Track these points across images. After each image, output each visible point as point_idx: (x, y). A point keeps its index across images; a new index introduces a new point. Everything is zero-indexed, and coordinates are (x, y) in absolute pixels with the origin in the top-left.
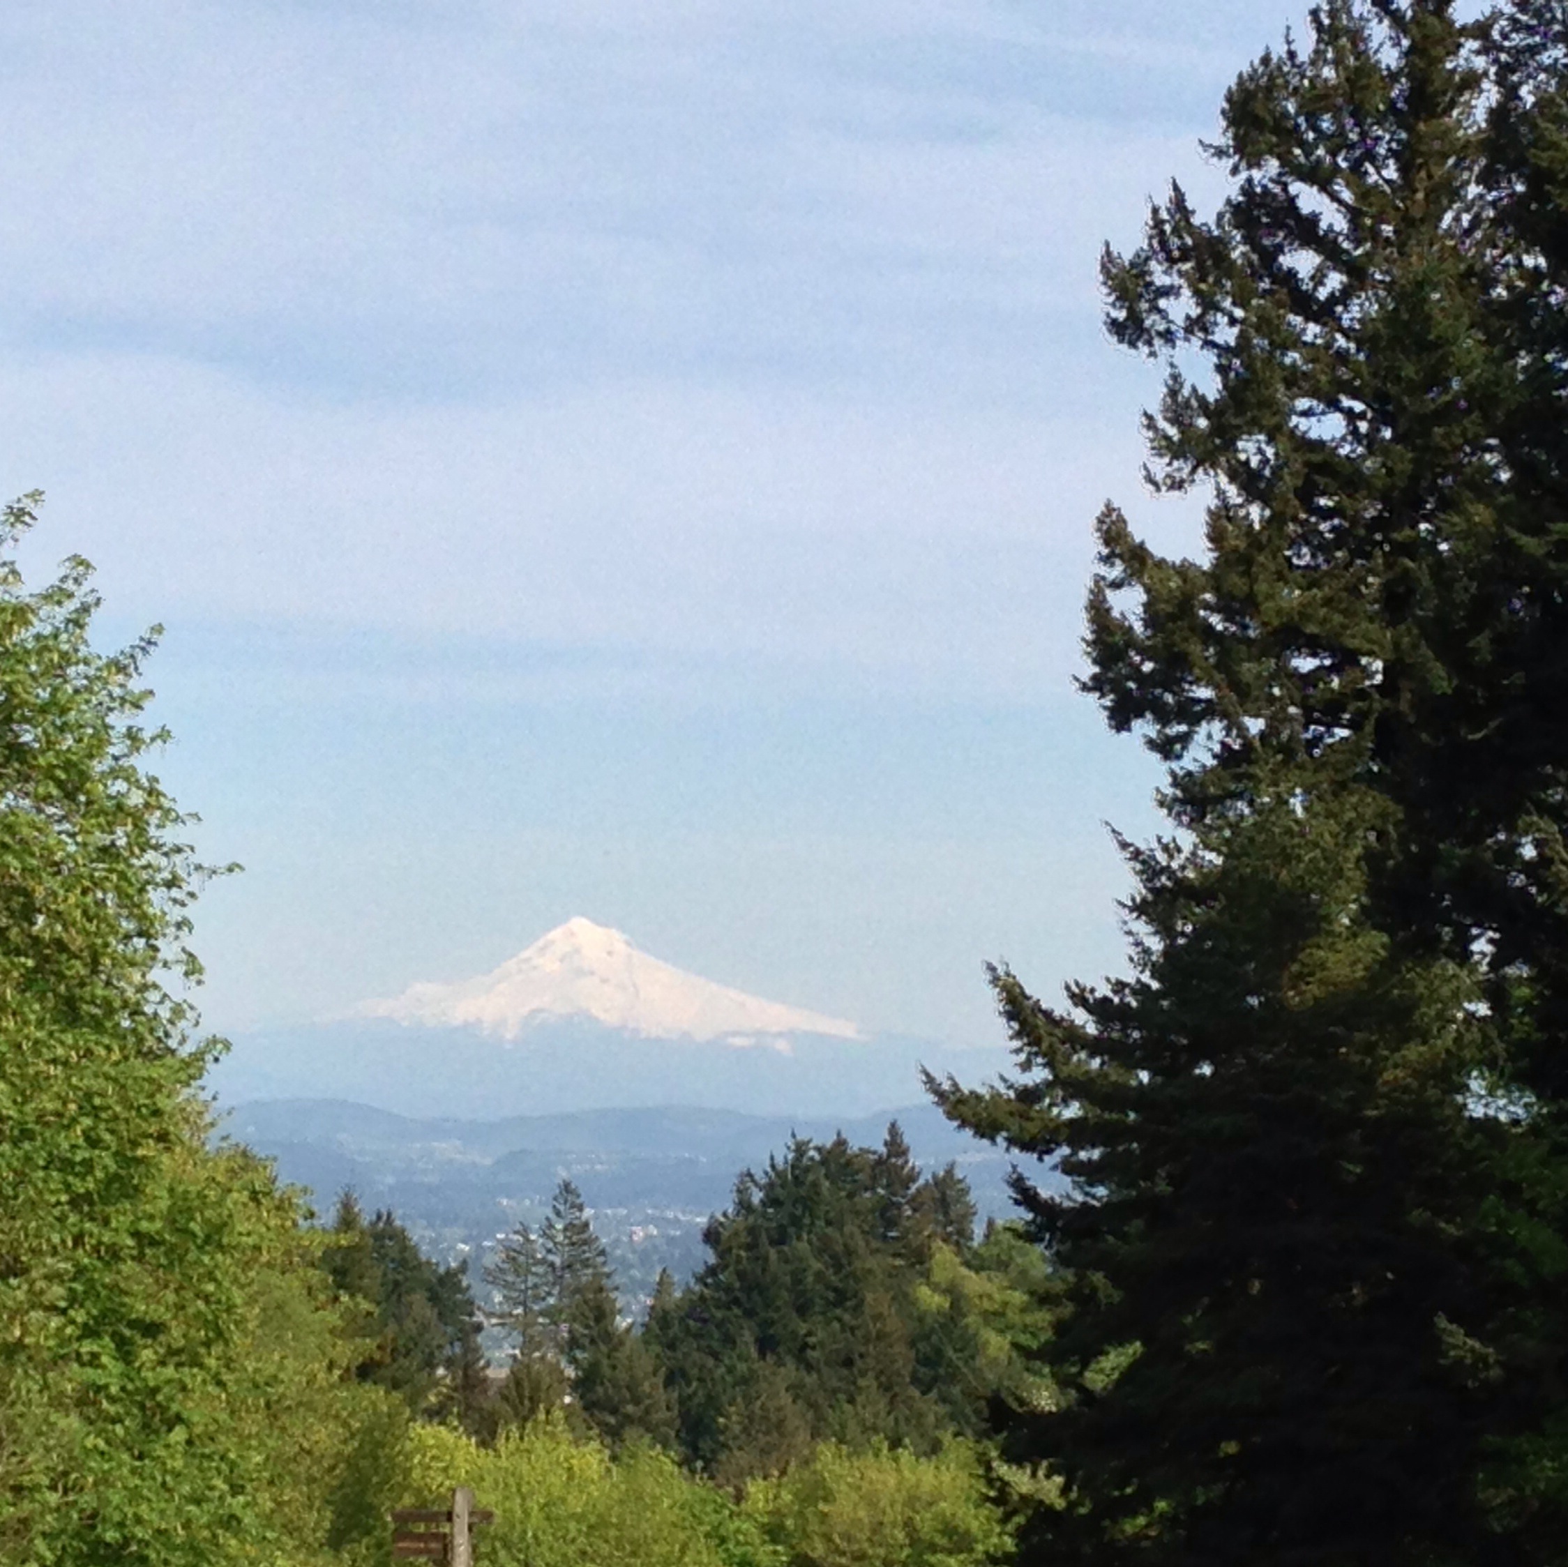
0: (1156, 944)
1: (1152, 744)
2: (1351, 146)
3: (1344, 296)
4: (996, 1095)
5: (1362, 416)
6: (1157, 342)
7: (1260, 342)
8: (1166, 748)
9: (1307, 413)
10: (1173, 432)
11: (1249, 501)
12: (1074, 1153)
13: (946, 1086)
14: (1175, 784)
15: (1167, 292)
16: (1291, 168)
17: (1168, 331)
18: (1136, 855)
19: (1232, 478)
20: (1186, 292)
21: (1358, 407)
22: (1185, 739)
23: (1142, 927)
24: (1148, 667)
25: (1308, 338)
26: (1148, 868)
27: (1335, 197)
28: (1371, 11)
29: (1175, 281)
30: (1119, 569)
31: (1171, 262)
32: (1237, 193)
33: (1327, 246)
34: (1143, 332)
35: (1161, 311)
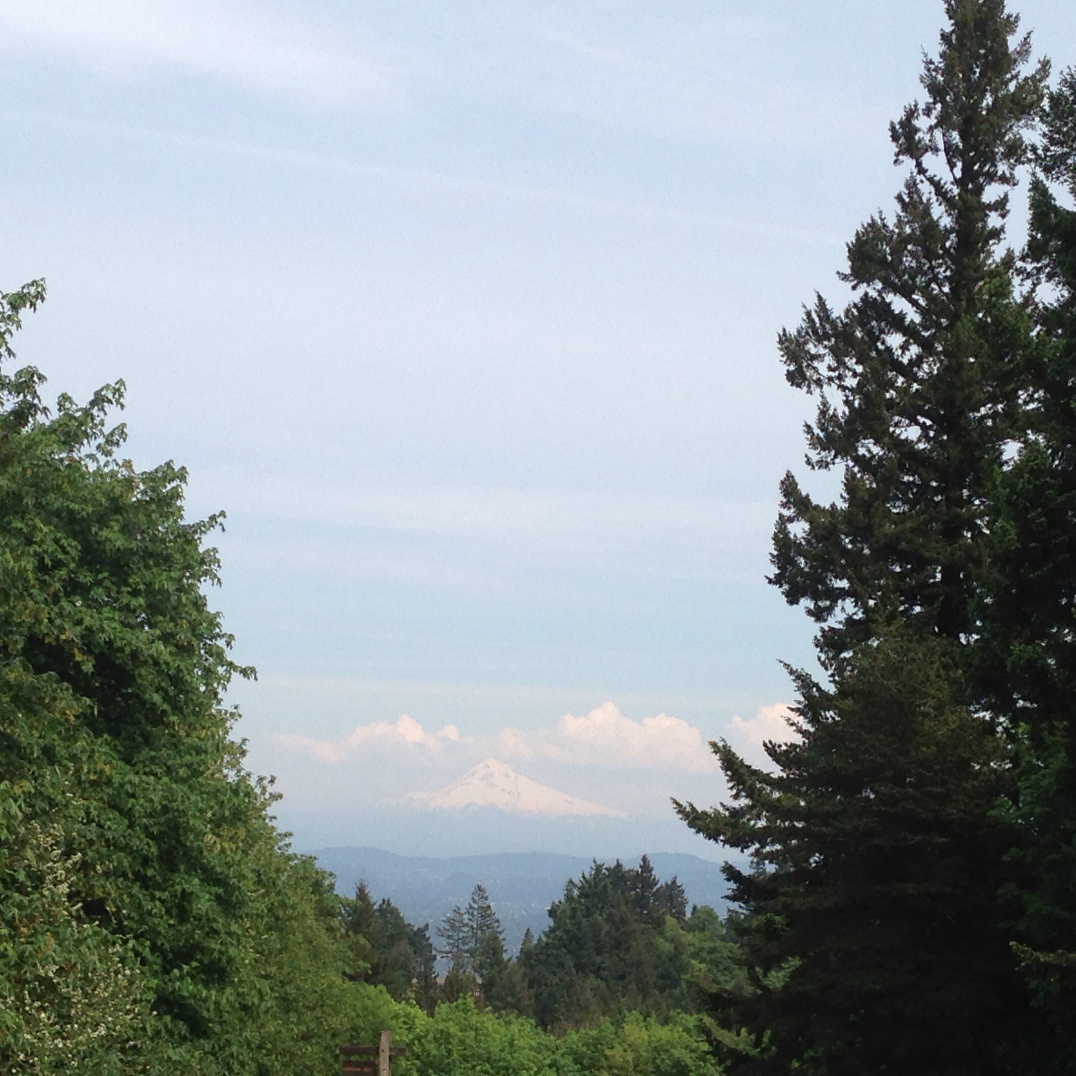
1: (809, 612)
3: (917, 362)
4: (719, 815)
5: (930, 427)
6: (813, 386)
7: (871, 388)
8: (818, 614)
9: (896, 425)
10: (822, 435)
12: (762, 847)
13: (688, 809)
14: (824, 634)
15: (819, 357)
16: (889, 286)
17: (819, 379)
18: (799, 677)
19: (855, 463)
20: (828, 357)
21: (929, 423)
22: (830, 610)
23: (801, 720)
25: (898, 385)
27: (914, 303)
28: (934, 198)
29: (822, 351)
30: (792, 510)
31: (820, 340)
32: (857, 300)
33: (910, 332)
34: (804, 378)
35: (814, 368)
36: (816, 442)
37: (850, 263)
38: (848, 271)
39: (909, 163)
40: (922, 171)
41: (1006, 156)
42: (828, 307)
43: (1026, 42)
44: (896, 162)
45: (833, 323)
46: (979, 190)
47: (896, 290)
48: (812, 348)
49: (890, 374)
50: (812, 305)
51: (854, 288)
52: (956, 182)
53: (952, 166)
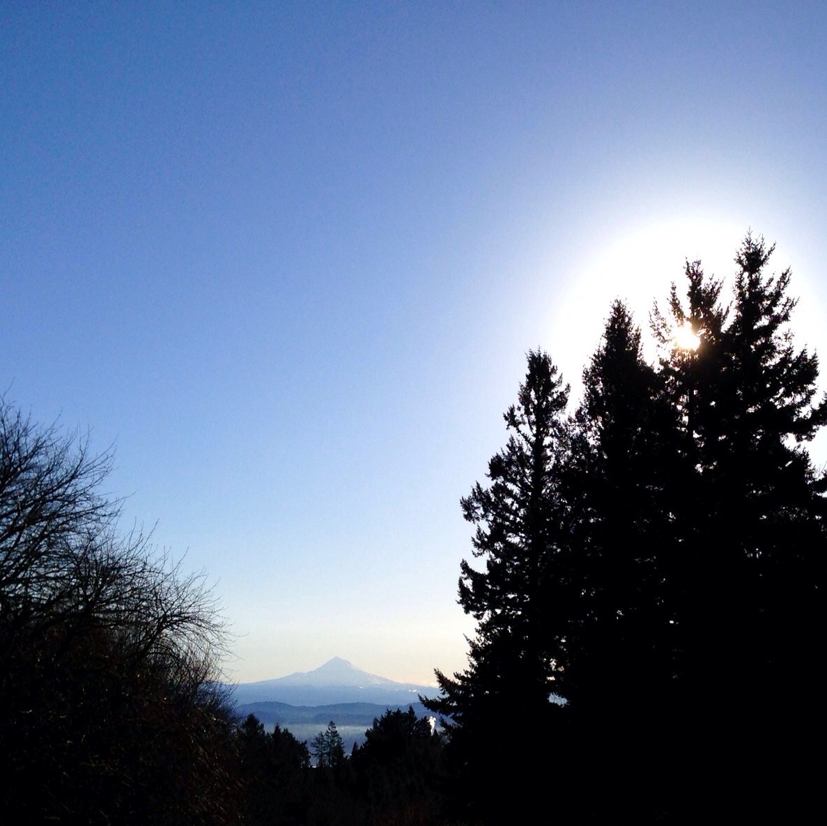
0: (475, 663)
1: (475, 616)
2: (521, 474)
3: (518, 509)
4: (437, 701)
5: (524, 537)
6: (475, 520)
7: (499, 521)
8: (478, 617)
9: (510, 537)
10: (479, 542)
11: (497, 558)
12: (456, 714)
13: (424, 699)
14: (480, 626)
15: (478, 508)
16: (506, 480)
17: (478, 517)
18: (471, 642)
19: (493, 553)
20: (482, 508)
21: (523, 535)
22: (482, 615)
23: (472, 659)
24: (473, 598)
25: (511, 519)
26: (472, 644)
27: (517, 486)
28: (524, 443)
29: (479, 505)
30: (466, 575)
31: (478, 501)
32: (493, 485)
33: (514, 497)
34: (472, 517)
35: (476, 512)
36: (476, 545)
37: (490, 470)
38: (489, 473)
39: (513, 429)
40: (519, 431)
41: (553, 427)
42: (481, 486)
43: (561, 377)
44: (507, 429)
45: (483, 494)
46: (542, 440)
47: (509, 481)
48: (475, 505)
49: (508, 514)
50: (475, 487)
51: (492, 480)
52: (534, 435)
53: (531, 429)
